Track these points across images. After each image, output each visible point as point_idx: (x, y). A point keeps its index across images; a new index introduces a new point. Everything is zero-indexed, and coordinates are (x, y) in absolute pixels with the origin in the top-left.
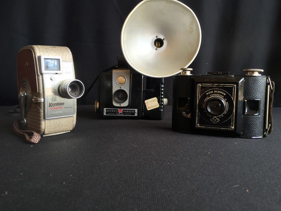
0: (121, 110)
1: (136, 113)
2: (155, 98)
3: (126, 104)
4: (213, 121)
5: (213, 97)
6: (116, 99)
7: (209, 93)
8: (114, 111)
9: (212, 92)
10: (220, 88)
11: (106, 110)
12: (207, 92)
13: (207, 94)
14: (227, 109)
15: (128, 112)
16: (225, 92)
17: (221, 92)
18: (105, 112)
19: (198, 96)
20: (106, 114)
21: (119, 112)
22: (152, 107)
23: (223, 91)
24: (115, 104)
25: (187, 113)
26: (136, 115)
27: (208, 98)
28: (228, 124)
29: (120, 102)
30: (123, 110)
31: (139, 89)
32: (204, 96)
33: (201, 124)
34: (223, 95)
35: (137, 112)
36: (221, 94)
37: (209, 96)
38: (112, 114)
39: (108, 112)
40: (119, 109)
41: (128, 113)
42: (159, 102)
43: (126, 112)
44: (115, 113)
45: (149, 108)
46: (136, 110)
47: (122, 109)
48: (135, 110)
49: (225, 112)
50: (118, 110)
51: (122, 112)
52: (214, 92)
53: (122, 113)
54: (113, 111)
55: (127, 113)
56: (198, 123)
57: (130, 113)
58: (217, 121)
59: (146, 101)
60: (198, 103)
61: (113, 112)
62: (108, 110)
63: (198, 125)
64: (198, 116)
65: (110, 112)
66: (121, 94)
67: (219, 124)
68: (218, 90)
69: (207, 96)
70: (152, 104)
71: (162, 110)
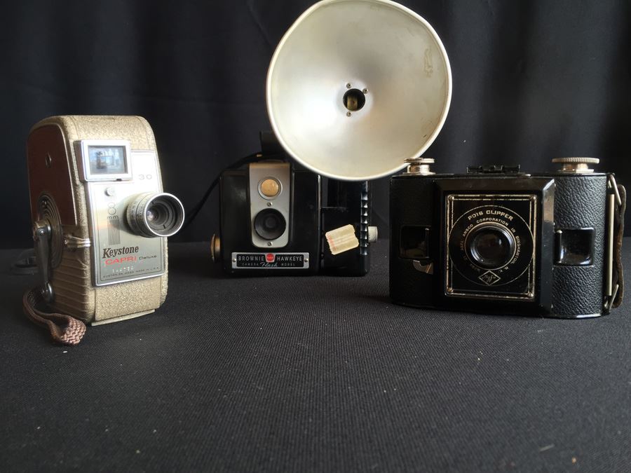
0: (273, 256)
1: (306, 261)
2: (350, 227)
3: (282, 241)
4: (486, 280)
5: (484, 225)
6: (260, 230)
7: (475, 215)
8: (256, 259)
9: (481, 213)
10: (500, 203)
11: (238, 256)
12: (470, 214)
13: (469, 218)
14: (516, 252)
15: (287, 259)
16: (510, 214)
17: (502, 214)
18: (234, 261)
19: (450, 222)
20: (238, 266)
21: (267, 261)
22: (343, 246)
23: (506, 212)
24: (257, 243)
25: (424, 263)
26: (306, 266)
27: (470, 229)
28: (521, 286)
29: (268, 238)
30: (276, 256)
31: (312, 207)
32: (463, 224)
33: (457, 287)
34: (507, 220)
35: (308, 260)
36: (503, 218)
37: (474, 222)
38: (250, 266)
39: (242, 261)
40: (266, 254)
41: (289, 261)
42: (357, 234)
43: (282, 259)
44: (259, 263)
45: (334, 249)
46: (306, 255)
47: (275, 254)
48: (302, 256)
49: (512, 260)
50: (264, 255)
51: (273, 261)
52: (485, 213)
53: (274, 263)
54: (252, 259)
55: (284, 262)
56: (449, 287)
57: (293, 262)
58: (493, 280)
59: (328, 235)
60: (448, 238)
61: (254, 261)
62: (242, 255)
63: (451, 289)
64: (449, 270)
65: (245, 262)
66: (271, 220)
67: (498, 288)
68: (494, 209)
69: (469, 223)
70: (341, 240)
71: (365, 254)
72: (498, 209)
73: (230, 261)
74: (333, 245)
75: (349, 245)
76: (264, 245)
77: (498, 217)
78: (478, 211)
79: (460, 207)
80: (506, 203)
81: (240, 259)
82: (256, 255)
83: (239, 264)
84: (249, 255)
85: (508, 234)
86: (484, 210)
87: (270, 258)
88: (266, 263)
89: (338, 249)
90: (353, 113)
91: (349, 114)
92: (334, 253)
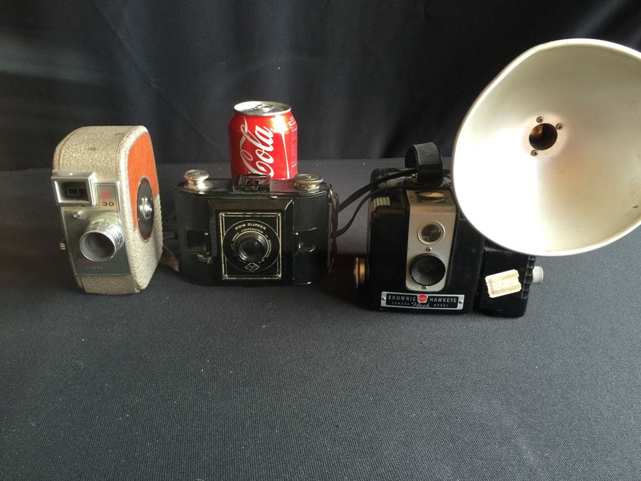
0: (426, 297)
1: (460, 303)
2: (514, 272)
4: (249, 268)
5: (246, 234)
7: (240, 227)
8: (408, 299)
9: (244, 225)
10: (257, 218)
11: (388, 295)
12: (237, 225)
13: (236, 228)
14: (269, 250)
15: (440, 300)
16: (264, 225)
17: (259, 225)
18: (384, 300)
19: (223, 233)
20: (387, 304)
21: (419, 301)
22: (503, 290)
23: (261, 224)
25: (206, 257)
26: (460, 307)
27: (236, 237)
28: (273, 270)
29: (424, 284)
30: (429, 297)
32: (232, 233)
33: (230, 274)
34: (262, 230)
35: (462, 301)
36: (259, 228)
37: (239, 231)
38: (400, 305)
39: (392, 300)
40: (418, 295)
41: (442, 303)
42: (521, 279)
43: (436, 300)
44: (410, 303)
45: (493, 292)
46: (462, 298)
47: (427, 296)
48: (458, 298)
49: (267, 255)
50: (416, 296)
51: (426, 302)
52: (247, 225)
53: (426, 304)
54: (403, 299)
55: (437, 303)
56: (225, 274)
57: (446, 303)
58: (255, 268)
59: (488, 279)
61: (405, 301)
62: (392, 295)
63: (226, 275)
64: (224, 263)
65: (395, 301)
67: (258, 273)
68: (253, 223)
69: (236, 232)
70: (502, 284)
71: (525, 298)
72: (256, 223)
74: (492, 288)
75: (510, 289)
76: (419, 288)
77: (256, 227)
78: (242, 224)
79: (229, 221)
80: (261, 219)
81: (390, 298)
82: (408, 296)
84: (400, 295)
85: (260, 238)
86: (246, 223)
87: (422, 300)
88: (418, 303)
89: (497, 292)
90: (540, 152)
91: (534, 154)
92: (492, 296)
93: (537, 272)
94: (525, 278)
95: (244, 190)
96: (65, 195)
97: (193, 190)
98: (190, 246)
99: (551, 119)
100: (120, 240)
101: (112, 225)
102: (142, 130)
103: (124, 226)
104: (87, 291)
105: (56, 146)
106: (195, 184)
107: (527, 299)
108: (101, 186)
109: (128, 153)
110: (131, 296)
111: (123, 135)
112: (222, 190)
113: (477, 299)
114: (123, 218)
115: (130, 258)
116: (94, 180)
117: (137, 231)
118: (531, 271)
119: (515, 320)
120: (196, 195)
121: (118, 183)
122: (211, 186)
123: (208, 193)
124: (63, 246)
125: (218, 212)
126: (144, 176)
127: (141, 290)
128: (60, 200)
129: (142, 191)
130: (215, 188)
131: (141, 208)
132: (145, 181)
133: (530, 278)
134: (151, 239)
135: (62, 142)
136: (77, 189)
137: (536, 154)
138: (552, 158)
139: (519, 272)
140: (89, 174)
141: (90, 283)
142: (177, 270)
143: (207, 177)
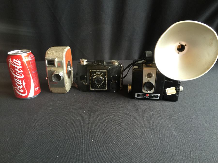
1: (158, 97)
3: (152, 91)
4: (98, 86)
5: (97, 76)
6: (145, 88)
7: (95, 74)
8: (143, 95)
9: (97, 74)
10: (100, 72)
11: (137, 94)
13: (94, 75)
14: (103, 81)
15: (152, 96)
16: (102, 74)
17: (101, 74)
19: (90, 76)
20: (137, 97)
24: (144, 91)
25: (86, 83)
26: (158, 98)
27: (94, 77)
28: (104, 88)
29: (148, 90)
31: (162, 81)
33: (92, 87)
34: (102, 75)
35: (159, 96)
37: (95, 75)
38: (141, 97)
39: (138, 96)
40: (146, 94)
41: (153, 96)
42: (176, 90)
44: (144, 96)
45: (168, 94)
46: (159, 95)
47: (149, 94)
48: (158, 95)
49: (103, 83)
53: (148, 97)
54: (142, 95)
55: (152, 97)
57: (154, 97)
59: (166, 89)
61: (142, 96)
65: (140, 96)
67: (100, 88)
68: (99, 73)
70: (171, 91)
71: (178, 95)
73: (135, 95)
74: (168, 92)
75: (173, 93)
76: (146, 92)
77: (100, 75)
78: (96, 73)
79: (92, 73)
81: (138, 95)
83: (137, 96)
84: (141, 94)
85: (101, 78)
86: (97, 73)
88: (146, 97)
89: (169, 94)
90: (180, 52)
91: (178, 53)
92: (168, 95)
93: (181, 88)
94: (177, 89)
95: (97, 64)
96: (49, 64)
97: (83, 64)
98: (81, 80)
99: (183, 43)
100: (63, 77)
101: (61, 72)
102: (69, 48)
103: (64, 73)
104: (52, 92)
105: (46, 51)
106: (83, 62)
107: (178, 96)
108: (58, 61)
109: (65, 53)
110: (64, 94)
111: (64, 48)
112: (91, 64)
113: (163, 96)
114: (64, 71)
115: (65, 82)
116: (56, 60)
117: (67, 75)
118: (179, 87)
119: (175, 102)
120: (83, 65)
121: (63, 61)
122: (87, 63)
123: (87, 65)
124: (47, 78)
125: (89, 70)
126: (69, 60)
127: (67, 92)
128: (47, 66)
129: (68, 64)
130: (89, 64)
131: (68, 69)
132: (69, 62)
133: (179, 90)
134: (70, 78)
135: (48, 50)
136: (52, 63)
137: (179, 53)
138: (184, 54)
139: (176, 88)
140: (55, 58)
141: (53, 90)
142: (77, 87)
143: (86, 60)
